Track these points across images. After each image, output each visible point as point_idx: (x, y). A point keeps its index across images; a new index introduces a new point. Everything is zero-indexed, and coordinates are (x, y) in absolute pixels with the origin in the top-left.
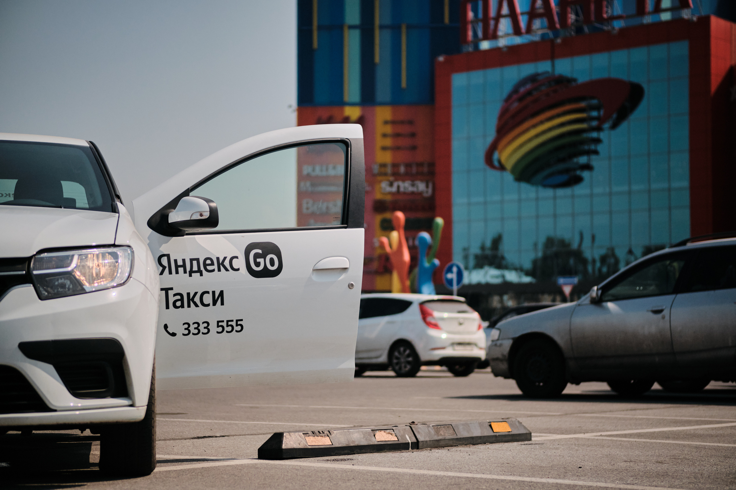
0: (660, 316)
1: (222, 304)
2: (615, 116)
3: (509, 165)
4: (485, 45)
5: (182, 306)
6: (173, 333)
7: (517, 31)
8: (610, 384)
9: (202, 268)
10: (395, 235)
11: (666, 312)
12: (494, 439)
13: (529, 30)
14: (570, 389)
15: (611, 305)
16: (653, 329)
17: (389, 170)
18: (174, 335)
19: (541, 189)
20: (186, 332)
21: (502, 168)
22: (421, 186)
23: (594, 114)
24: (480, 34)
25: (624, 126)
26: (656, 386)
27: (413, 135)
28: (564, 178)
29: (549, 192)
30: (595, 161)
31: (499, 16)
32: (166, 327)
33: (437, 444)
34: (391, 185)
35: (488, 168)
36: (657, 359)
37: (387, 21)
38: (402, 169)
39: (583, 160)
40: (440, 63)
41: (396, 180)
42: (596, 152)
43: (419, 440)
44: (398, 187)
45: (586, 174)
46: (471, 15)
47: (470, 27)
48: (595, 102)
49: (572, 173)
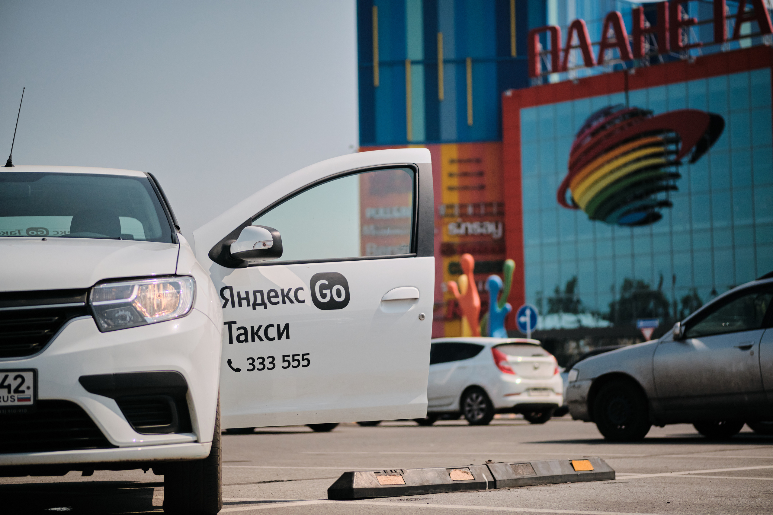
0: (748, 352)
1: (288, 337)
2: (694, 149)
3: (583, 204)
4: (555, 78)
5: (246, 340)
6: (237, 368)
7: (588, 62)
8: (697, 427)
9: (266, 301)
10: (464, 279)
11: (755, 348)
12: (575, 478)
13: (601, 61)
14: (654, 432)
15: (695, 342)
16: (741, 367)
17: (456, 211)
18: (238, 370)
19: (616, 227)
20: (251, 367)
21: (575, 206)
22: (490, 228)
23: (672, 147)
24: (549, 67)
25: (704, 158)
26: (746, 429)
27: (481, 174)
28: (641, 216)
29: (625, 231)
30: (673, 197)
31: (569, 47)
32: (229, 362)
33: (515, 484)
34: (459, 226)
35: (560, 207)
36: (746, 398)
37: (452, 55)
38: (470, 210)
39: (661, 196)
40: (508, 98)
41: (464, 221)
42: (675, 188)
43: (497, 479)
44: (467, 229)
45: (664, 211)
46: (539, 47)
47: (538, 59)
48: (672, 135)
49: (650, 211)
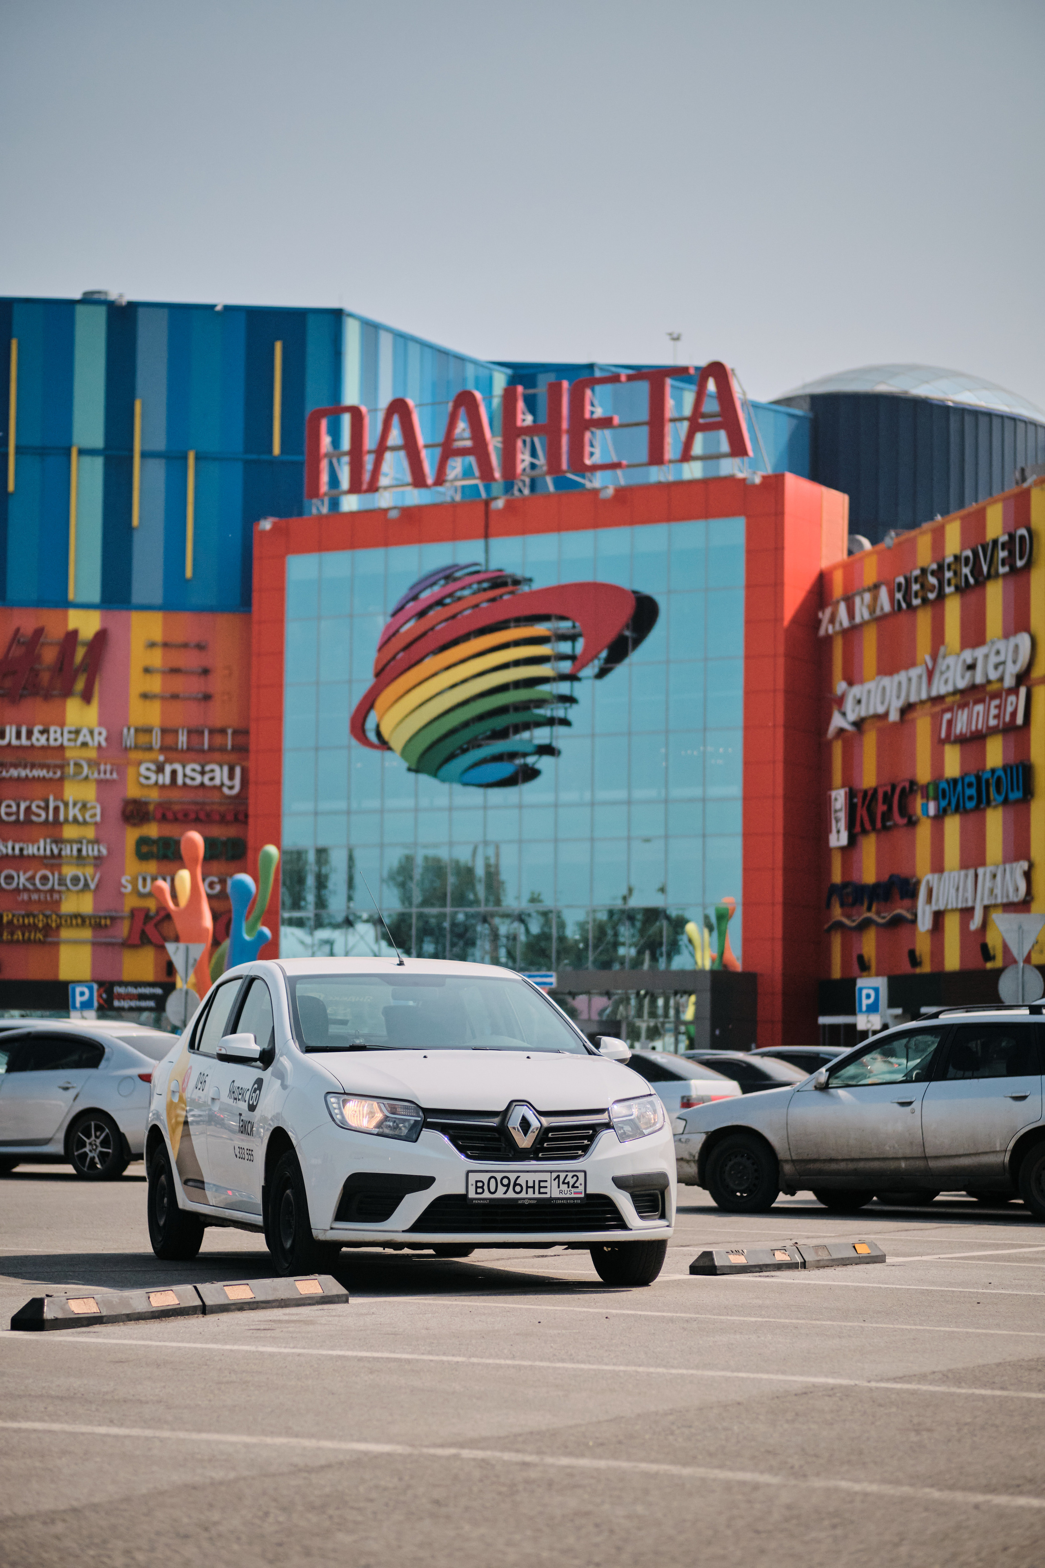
0: (908, 1109)
2: (604, 654)
3: (397, 741)
4: (350, 503)
8: (816, 1194)
10: (184, 876)
11: (916, 1105)
12: (858, 1261)
13: (440, 480)
14: (782, 1199)
15: (841, 1092)
16: (900, 1127)
17: (156, 740)
19: (457, 787)
21: (384, 744)
22: (220, 774)
23: (565, 647)
25: (620, 671)
26: (875, 1198)
27: (206, 672)
28: (506, 769)
29: (474, 796)
31: (381, 450)
33: (820, 1265)
34: (160, 769)
35: (354, 742)
36: (903, 1164)
37: (160, 444)
38: (182, 739)
39: (541, 735)
40: (263, 532)
41: (168, 760)
42: (565, 722)
43: (806, 1260)
44: (174, 773)
45: (544, 763)
46: (326, 441)
47: (324, 465)
48: (565, 626)
49: (519, 761)
